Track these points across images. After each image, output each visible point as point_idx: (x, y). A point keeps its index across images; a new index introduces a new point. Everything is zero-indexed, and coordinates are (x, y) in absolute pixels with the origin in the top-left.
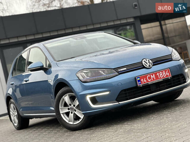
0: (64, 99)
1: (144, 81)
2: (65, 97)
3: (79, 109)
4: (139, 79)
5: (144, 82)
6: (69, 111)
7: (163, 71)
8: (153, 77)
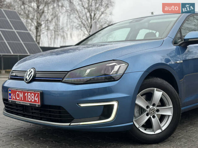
1: (14, 97)
4: (10, 92)
7: (33, 93)
8: (21, 95)
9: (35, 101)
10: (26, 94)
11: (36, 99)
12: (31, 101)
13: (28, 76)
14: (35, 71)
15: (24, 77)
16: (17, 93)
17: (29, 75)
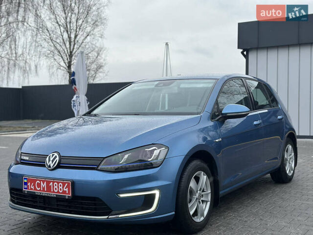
4: (26, 181)
5: (30, 188)
7: (60, 182)
8: (44, 185)
9: (64, 192)
10: (51, 183)
11: (65, 190)
12: (58, 192)
13: (51, 162)
14: (60, 156)
15: (45, 163)
16: (38, 183)
17: (53, 161)
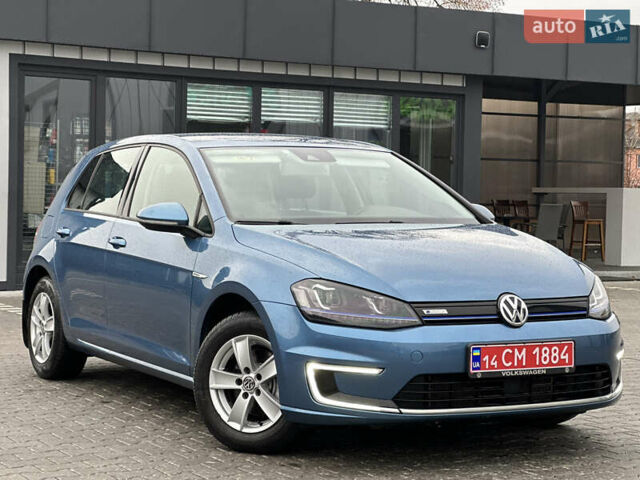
0: (232, 347)
1: (492, 363)
2: (239, 344)
3: (271, 391)
4: (477, 353)
5: (490, 365)
6: (240, 387)
7: (554, 345)
8: (520, 355)
9: (562, 362)
10: (537, 350)
12: (550, 363)
16: (507, 353)
